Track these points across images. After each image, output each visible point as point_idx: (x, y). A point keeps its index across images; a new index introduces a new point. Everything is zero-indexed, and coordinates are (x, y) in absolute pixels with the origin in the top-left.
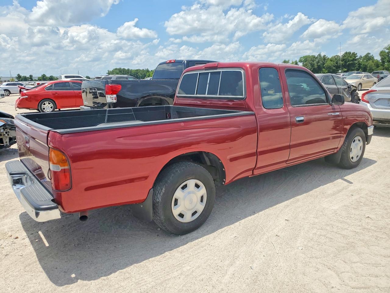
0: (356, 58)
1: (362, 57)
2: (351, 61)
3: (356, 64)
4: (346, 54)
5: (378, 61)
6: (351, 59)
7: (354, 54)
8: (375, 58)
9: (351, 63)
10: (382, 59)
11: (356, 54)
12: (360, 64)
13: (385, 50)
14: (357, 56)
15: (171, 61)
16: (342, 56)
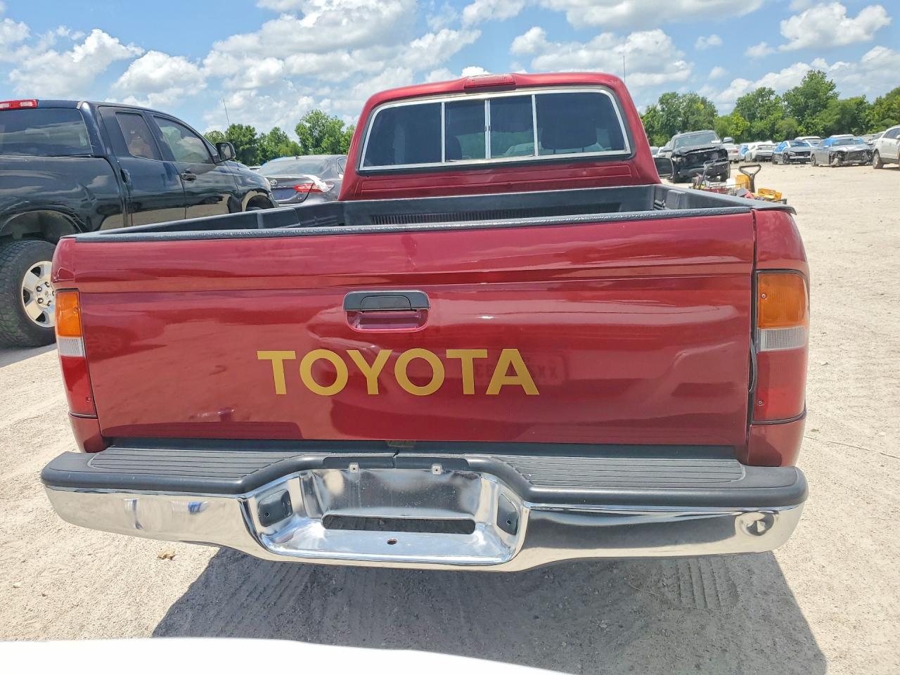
0: (255, 138)
1: (265, 137)
2: (246, 144)
3: (258, 149)
4: (234, 128)
5: (295, 145)
6: (246, 139)
7: (250, 130)
8: (291, 140)
9: (248, 148)
10: (303, 141)
11: (254, 128)
12: (264, 151)
13: (305, 123)
14: (256, 134)
15: (19, 102)
16: (226, 132)
